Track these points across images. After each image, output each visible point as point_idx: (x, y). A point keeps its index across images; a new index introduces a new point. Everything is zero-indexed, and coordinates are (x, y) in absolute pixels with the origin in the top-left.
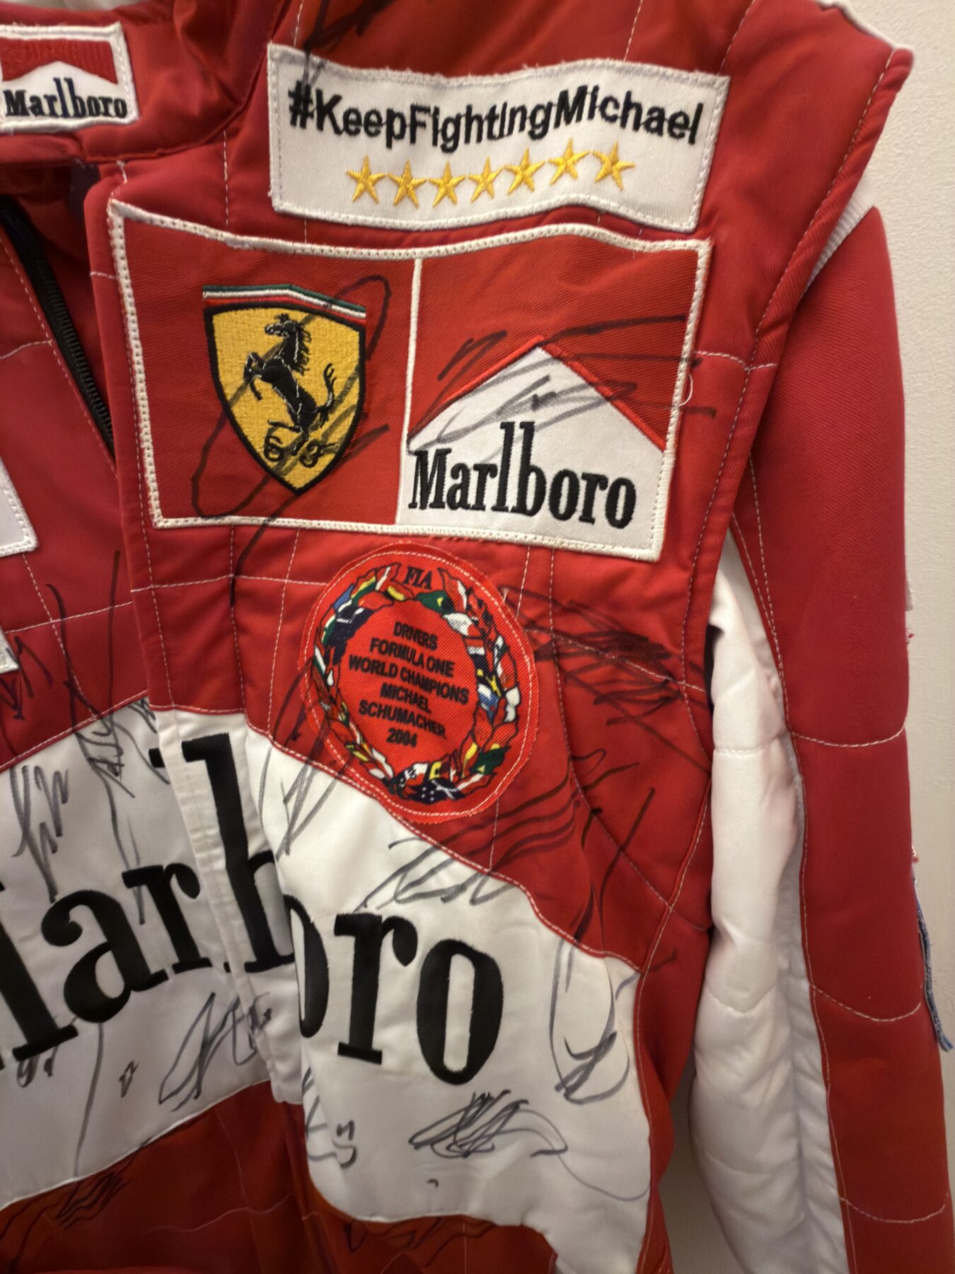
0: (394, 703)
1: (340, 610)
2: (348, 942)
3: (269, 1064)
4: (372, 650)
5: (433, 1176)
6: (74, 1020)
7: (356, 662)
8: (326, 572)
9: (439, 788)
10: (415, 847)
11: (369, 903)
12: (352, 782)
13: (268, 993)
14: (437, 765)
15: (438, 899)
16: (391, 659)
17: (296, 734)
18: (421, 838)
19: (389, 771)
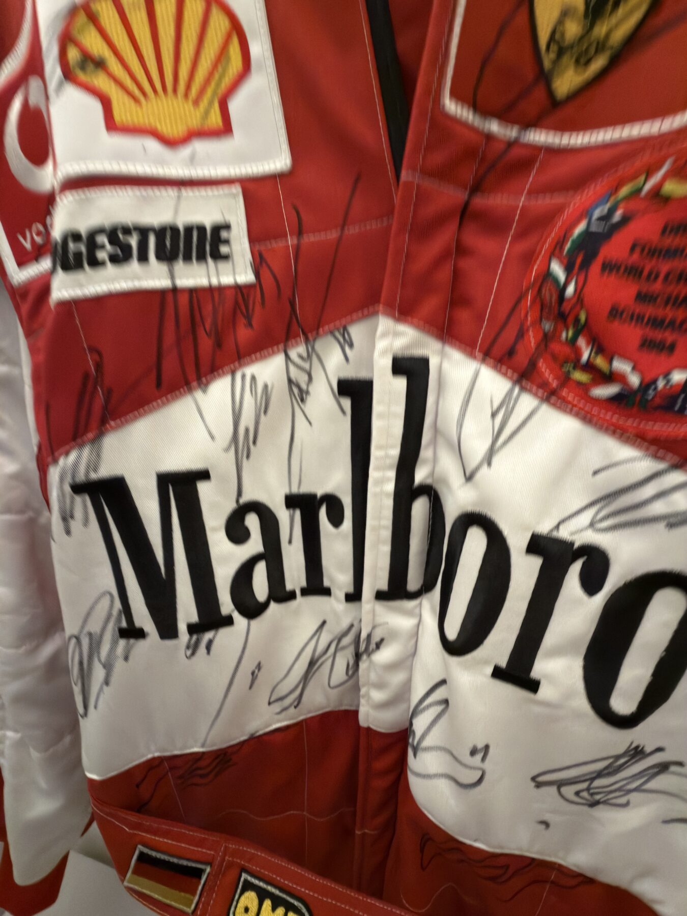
0: (650, 311)
1: (595, 216)
2: (536, 563)
3: (363, 691)
4: (631, 254)
5: (547, 817)
6: (233, 611)
7: (609, 267)
11: (561, 527)
12: (563, 405)
13: (387, 623)
15: (661, 526)
16: (650, 264)
17: (511, 353)
18: (656, 457)
19: (635, 380)
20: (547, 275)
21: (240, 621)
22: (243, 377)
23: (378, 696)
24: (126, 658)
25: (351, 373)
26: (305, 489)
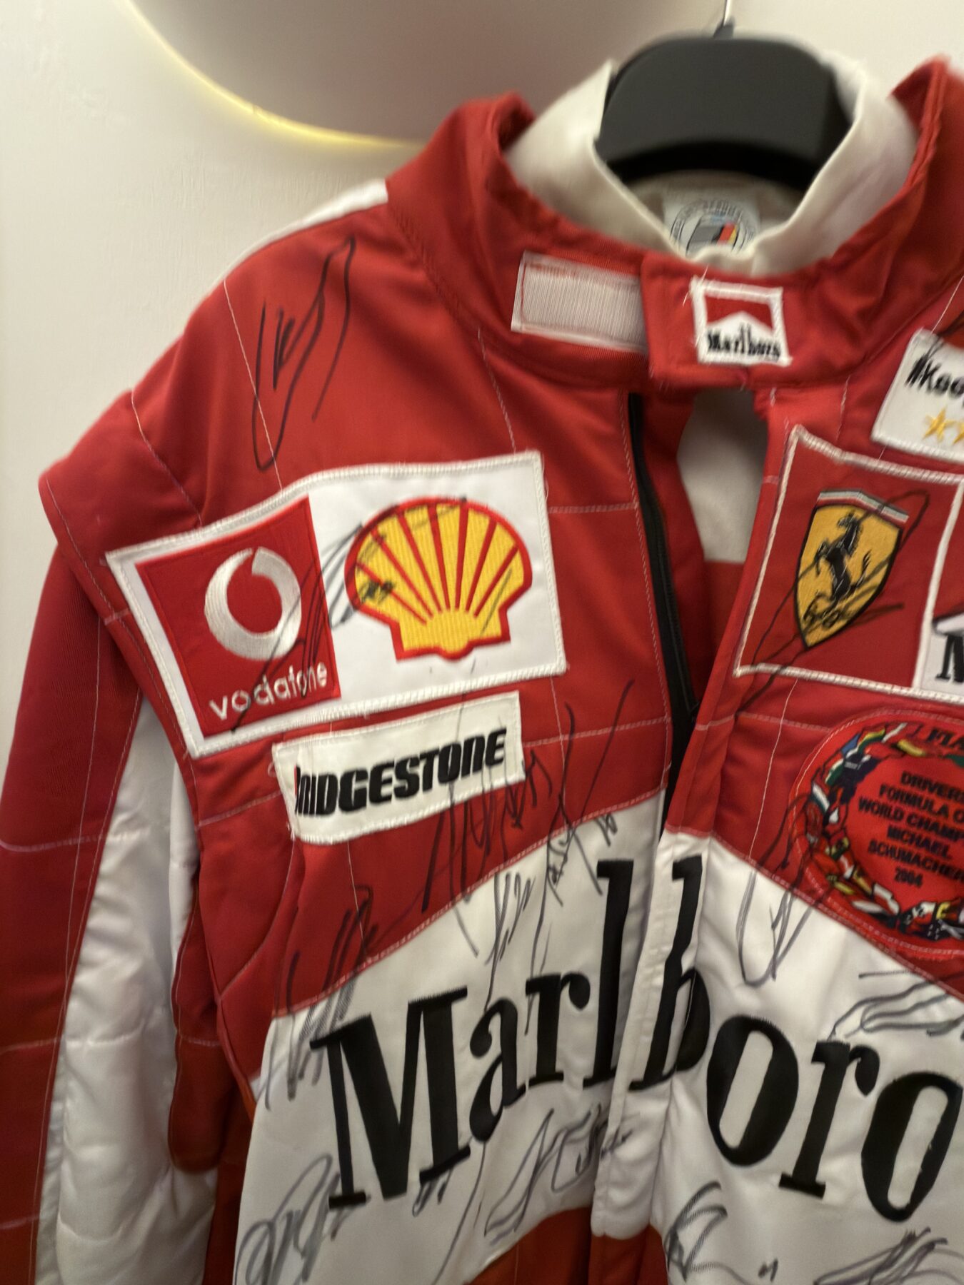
0: (898, 845)
1: (849, 754)
2: (820, 1068)
3: (600, 1191)
4: (881, 793)
6: (470, 1139)
7: (866, 805)
8: (831, 720)
9: (944, 927)
10: (905, 979)
11: (837, 1030)
12: (830, 912)
14: (944, 906)
15: (923, 1033)
16: (895, 805)
17: (784, 864)
18: (914, 972)
19: (894, 907)
20: (812, 797)
21: (476, 1147)
22: (508, 877)
23: (620, 1196)
24: (334, 1234)
25: (612, 854)
26: (549, 969)
